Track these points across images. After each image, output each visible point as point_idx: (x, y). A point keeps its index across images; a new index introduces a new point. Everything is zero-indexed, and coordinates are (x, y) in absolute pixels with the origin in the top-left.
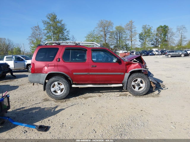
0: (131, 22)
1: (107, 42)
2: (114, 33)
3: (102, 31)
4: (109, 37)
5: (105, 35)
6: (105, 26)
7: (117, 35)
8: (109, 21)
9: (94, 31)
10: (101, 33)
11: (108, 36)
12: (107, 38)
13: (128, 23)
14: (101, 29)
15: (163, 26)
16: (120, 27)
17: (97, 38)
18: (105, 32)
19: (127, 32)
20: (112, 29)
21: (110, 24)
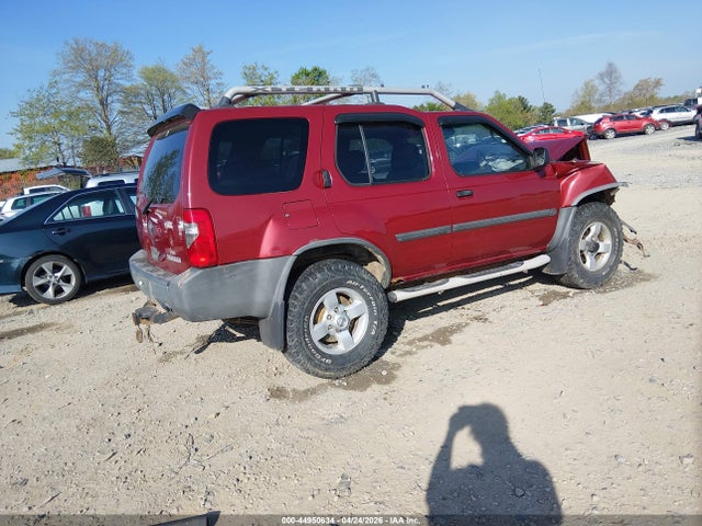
0: (201, 53)
1: (114, 130)
2: (139, 94)
3: (83, 86)
4: (122, 112)
5: (103, 103)
6: (96, 65)
7: (151, 102)
8: (110, 44)
9: (51, 86)
10: (82, 95)
11: (117, 106)
12: (114, 116)
13: (190, 54)
14: (80, 77)
15: (309, 69)
16: (159, 70)
17: (70, 115)
18: (99, 89)
19: (187, 91)
20: (128, 77)
21: (117, 59)
